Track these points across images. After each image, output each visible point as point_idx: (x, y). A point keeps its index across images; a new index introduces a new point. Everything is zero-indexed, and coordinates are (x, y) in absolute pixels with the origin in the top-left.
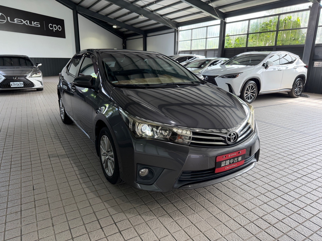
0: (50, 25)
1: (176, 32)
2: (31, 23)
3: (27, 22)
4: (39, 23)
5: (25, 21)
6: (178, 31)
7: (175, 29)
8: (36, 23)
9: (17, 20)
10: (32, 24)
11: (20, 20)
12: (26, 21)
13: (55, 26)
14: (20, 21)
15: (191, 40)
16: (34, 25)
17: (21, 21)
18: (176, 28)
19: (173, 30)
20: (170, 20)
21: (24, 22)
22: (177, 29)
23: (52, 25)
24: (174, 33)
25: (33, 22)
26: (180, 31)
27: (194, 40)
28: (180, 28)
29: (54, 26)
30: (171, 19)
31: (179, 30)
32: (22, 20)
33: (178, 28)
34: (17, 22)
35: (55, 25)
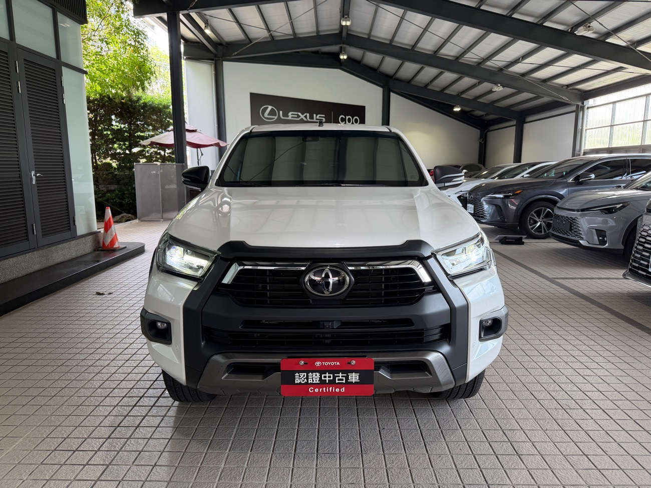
0: (342, 118)
1: (579, 110)
2: (311, 117)
3: (306, 117)
4: (324, 116)
5: (303, 114)
6: (583, 108)
7: (578, 106)
8: (320, 117)
9: (292, 114)
10: (313, 119)
11: (296, 113)
12: (306, 114)
13: (349, 119)
14: (296, 116)
15: (611, 126)
16: (317, 119)
17: (298, 115)
18: (580, 104)
19: (574, 108)
20: (566, 87)
21: (302, 116)
22: (583, 104)
23: (344, 117)
24: (574, 114)
25: (315, 115)
26: (588, 108)
27: (617, 126)
28: (591, 102)
29: (347, 118)
30: (568, 86)
31: (586, 107)
32: (300, 114)
33: (585, 102)
34: (292, 117)
35: (350, 117)
